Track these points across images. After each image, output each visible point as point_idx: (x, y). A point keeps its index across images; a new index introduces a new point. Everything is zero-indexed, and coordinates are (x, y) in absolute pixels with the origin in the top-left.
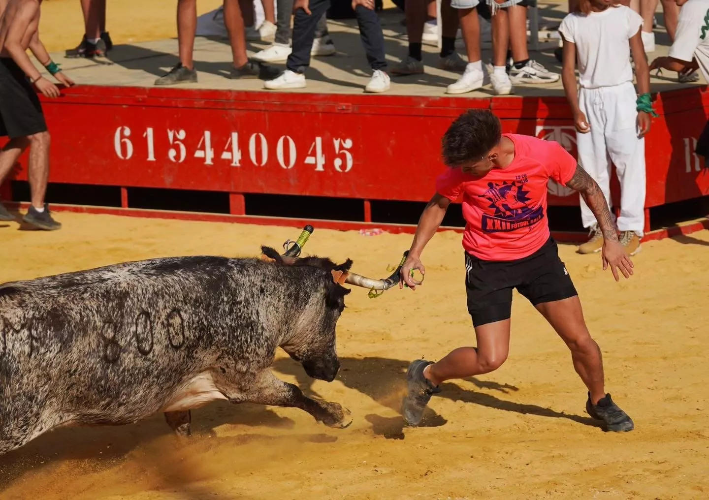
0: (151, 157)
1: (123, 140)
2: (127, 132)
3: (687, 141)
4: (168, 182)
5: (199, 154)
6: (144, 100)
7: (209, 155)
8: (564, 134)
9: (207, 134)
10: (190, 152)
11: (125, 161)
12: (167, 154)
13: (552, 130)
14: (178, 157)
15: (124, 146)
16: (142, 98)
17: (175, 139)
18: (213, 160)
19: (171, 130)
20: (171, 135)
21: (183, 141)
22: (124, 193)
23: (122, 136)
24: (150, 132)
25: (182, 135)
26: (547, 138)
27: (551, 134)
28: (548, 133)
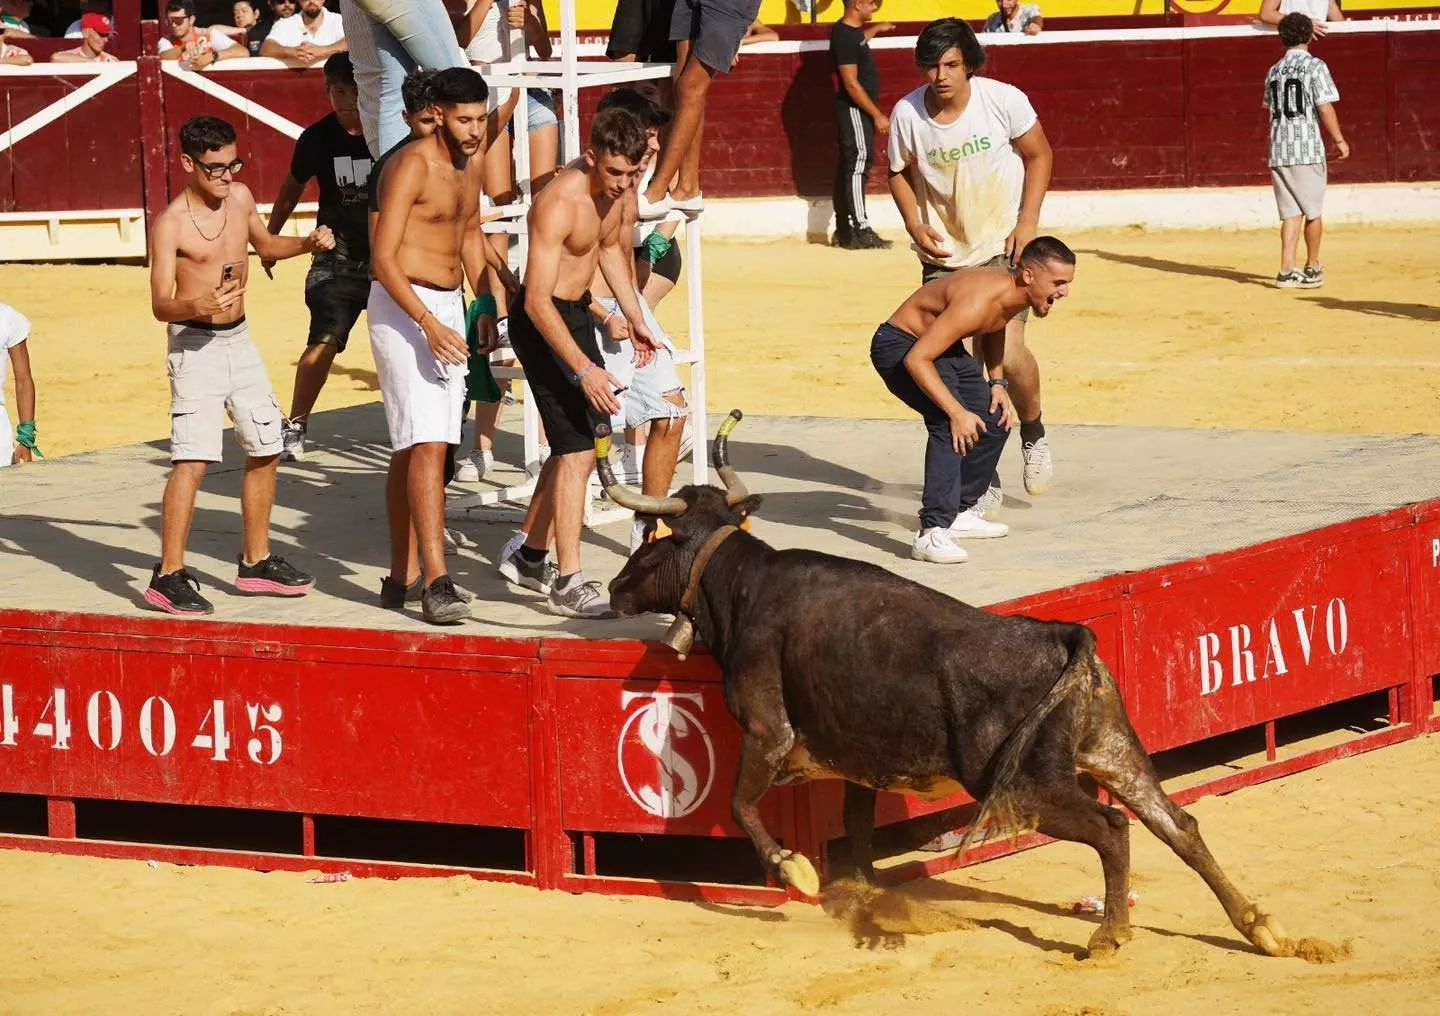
8: (674, 707)
13: (652, 700)
26: (643, 713)
27: (651, 707)
28: (644, 704)
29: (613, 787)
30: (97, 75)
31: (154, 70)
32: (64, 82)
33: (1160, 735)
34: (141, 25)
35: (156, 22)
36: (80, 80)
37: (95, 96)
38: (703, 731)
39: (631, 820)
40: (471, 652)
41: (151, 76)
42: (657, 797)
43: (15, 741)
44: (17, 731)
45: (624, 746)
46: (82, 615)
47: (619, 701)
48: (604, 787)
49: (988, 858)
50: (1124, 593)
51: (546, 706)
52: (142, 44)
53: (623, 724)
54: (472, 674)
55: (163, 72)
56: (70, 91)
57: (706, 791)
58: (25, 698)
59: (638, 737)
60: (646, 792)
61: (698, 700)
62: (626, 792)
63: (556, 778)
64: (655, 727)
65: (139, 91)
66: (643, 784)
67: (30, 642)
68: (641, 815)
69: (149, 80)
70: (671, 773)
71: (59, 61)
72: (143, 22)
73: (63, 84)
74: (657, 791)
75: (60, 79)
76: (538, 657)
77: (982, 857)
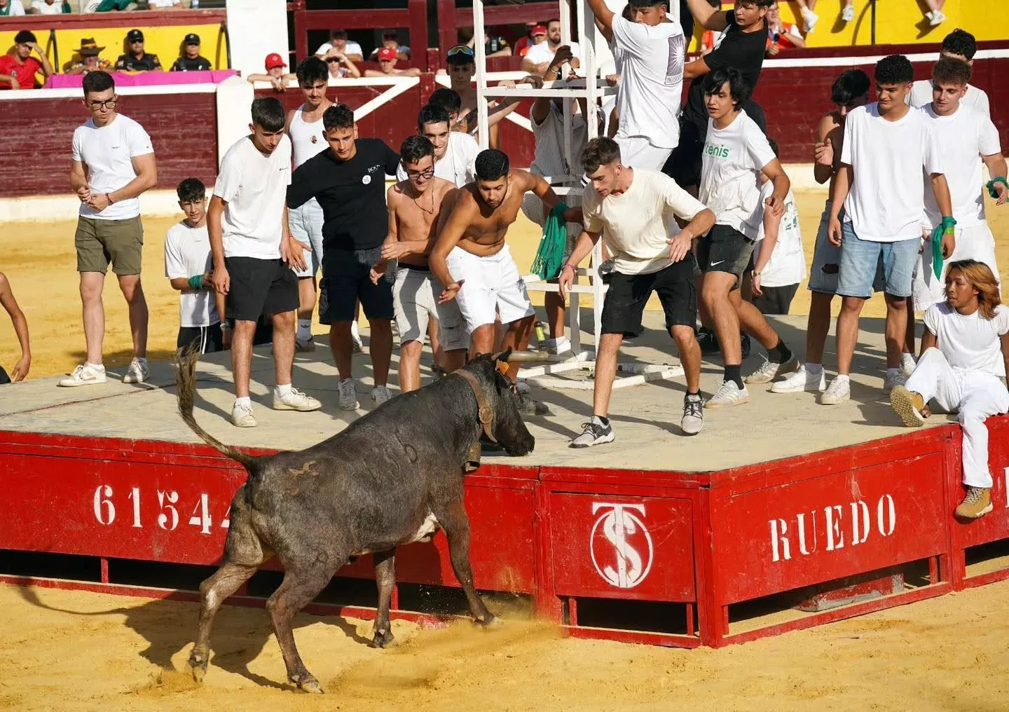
0: (137, 523)
1: (105, 501)
2: (109, 492)
3: (774, 523)
4: (157, 553)
5: (195, 521)
6: (129, 455)
7: (205, 522)
8: (626, 514)
9: (205, 498)
10: (184, 519)
11: (106, 527)
12: (156, 519)
13: (612, 509)
14: (169, 524)
15: (104, 508)
16: (126, 452)
17: (166, 501)
18: (211, 529)
19: (161, 492)
20: (161, 497)
21: (176, 505)
22: (105, 565)
23: (103, 497)
24: (136, 492)
25: (174, 497)
26: (606, 517)
27: (611, 513)
28: (608, 511)
29: (588, 567)
30: (394, 86)
31: (430, 82)
32: (373, 90)
33: (975, 534)
34: (427, 52)
35: (437, 49)
36: (383, 89)
37: (393, 99)
38: (645, 529)
39: (598, 589)
40: (496, 475)
41: (428, 85)
42: (616, 574)
43: (210, 531)
44: (211, 525)
45: (594, 539)
46: (250, 449)
47: (590, 509)
48: (582, 567)
49: (847, 617)
50: (948, 438)
51: (544, 511)
52: (428, 64)
53: (594, 524)
54: (496, 490)
55: (436, 83)
56: (376, 95)
57: (647, 570)
58: (215, 503)
59: (603, 533)
60: (609, 570)
61: (641, 508)
62: (596, 570)
63: (550, 559)
64: (614, 527)
65: (420, 95)
66: (607, 566)
67: (218, 466)
68: (606, 586)
69: (427, 88)
70: (624, 557)
71: (369, 77)
72: (429, 49)
73: (372, 92)
74: (616, 569)
75: (370, 88)
76: (538, 479)
77: (842, 617)
